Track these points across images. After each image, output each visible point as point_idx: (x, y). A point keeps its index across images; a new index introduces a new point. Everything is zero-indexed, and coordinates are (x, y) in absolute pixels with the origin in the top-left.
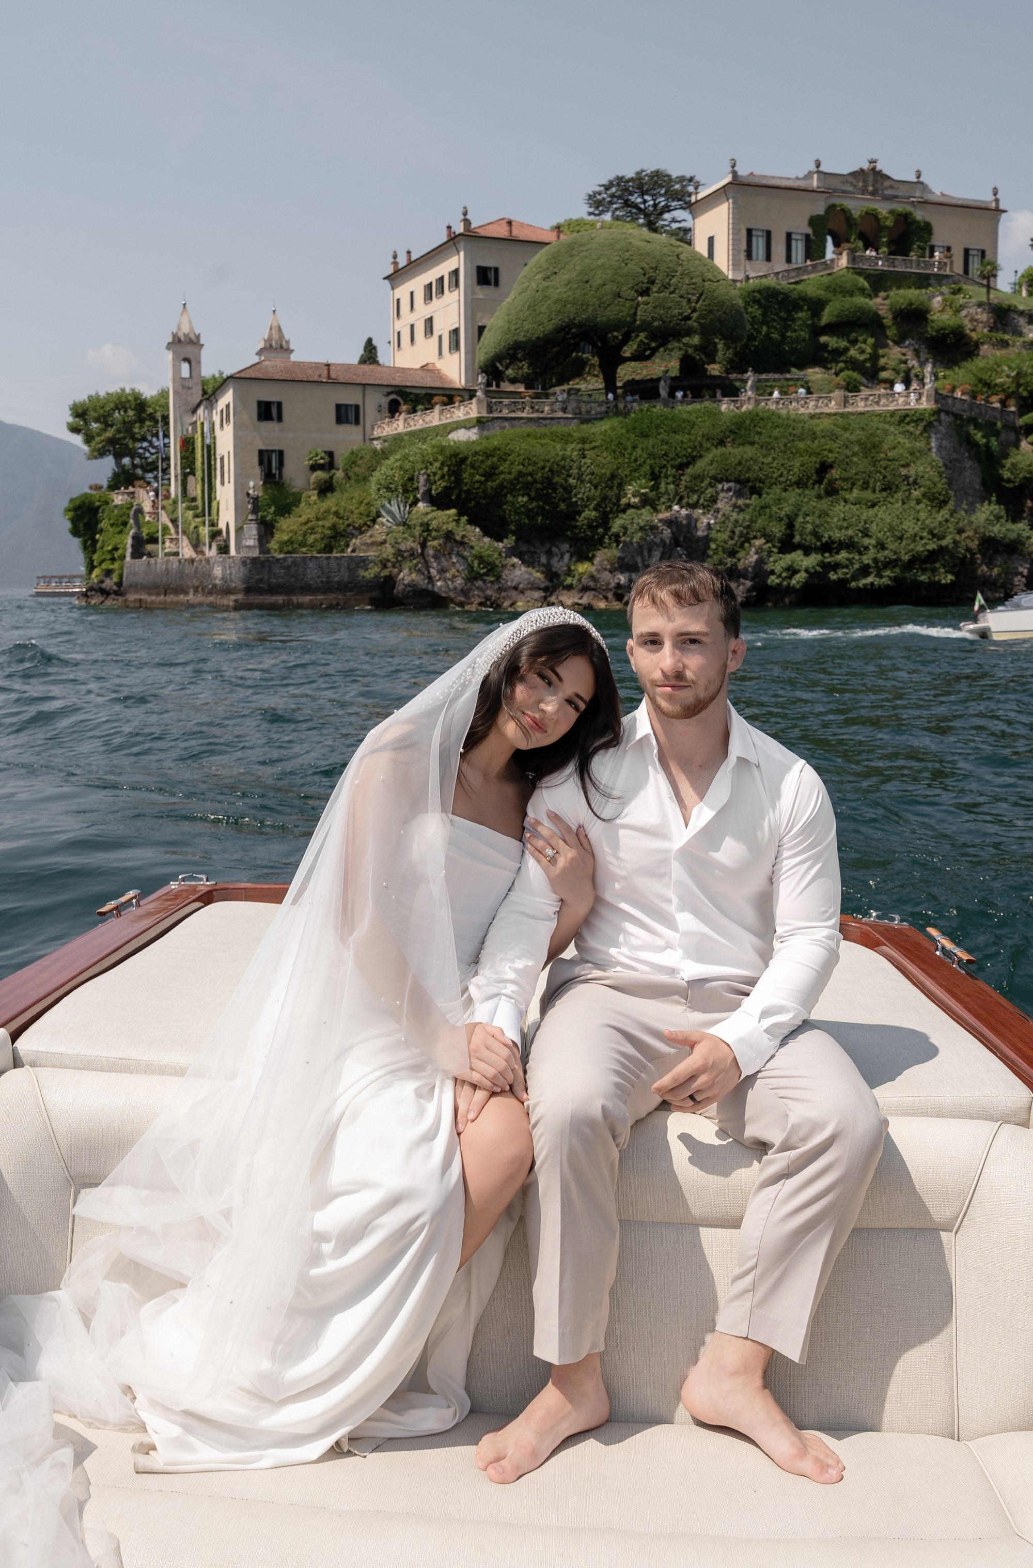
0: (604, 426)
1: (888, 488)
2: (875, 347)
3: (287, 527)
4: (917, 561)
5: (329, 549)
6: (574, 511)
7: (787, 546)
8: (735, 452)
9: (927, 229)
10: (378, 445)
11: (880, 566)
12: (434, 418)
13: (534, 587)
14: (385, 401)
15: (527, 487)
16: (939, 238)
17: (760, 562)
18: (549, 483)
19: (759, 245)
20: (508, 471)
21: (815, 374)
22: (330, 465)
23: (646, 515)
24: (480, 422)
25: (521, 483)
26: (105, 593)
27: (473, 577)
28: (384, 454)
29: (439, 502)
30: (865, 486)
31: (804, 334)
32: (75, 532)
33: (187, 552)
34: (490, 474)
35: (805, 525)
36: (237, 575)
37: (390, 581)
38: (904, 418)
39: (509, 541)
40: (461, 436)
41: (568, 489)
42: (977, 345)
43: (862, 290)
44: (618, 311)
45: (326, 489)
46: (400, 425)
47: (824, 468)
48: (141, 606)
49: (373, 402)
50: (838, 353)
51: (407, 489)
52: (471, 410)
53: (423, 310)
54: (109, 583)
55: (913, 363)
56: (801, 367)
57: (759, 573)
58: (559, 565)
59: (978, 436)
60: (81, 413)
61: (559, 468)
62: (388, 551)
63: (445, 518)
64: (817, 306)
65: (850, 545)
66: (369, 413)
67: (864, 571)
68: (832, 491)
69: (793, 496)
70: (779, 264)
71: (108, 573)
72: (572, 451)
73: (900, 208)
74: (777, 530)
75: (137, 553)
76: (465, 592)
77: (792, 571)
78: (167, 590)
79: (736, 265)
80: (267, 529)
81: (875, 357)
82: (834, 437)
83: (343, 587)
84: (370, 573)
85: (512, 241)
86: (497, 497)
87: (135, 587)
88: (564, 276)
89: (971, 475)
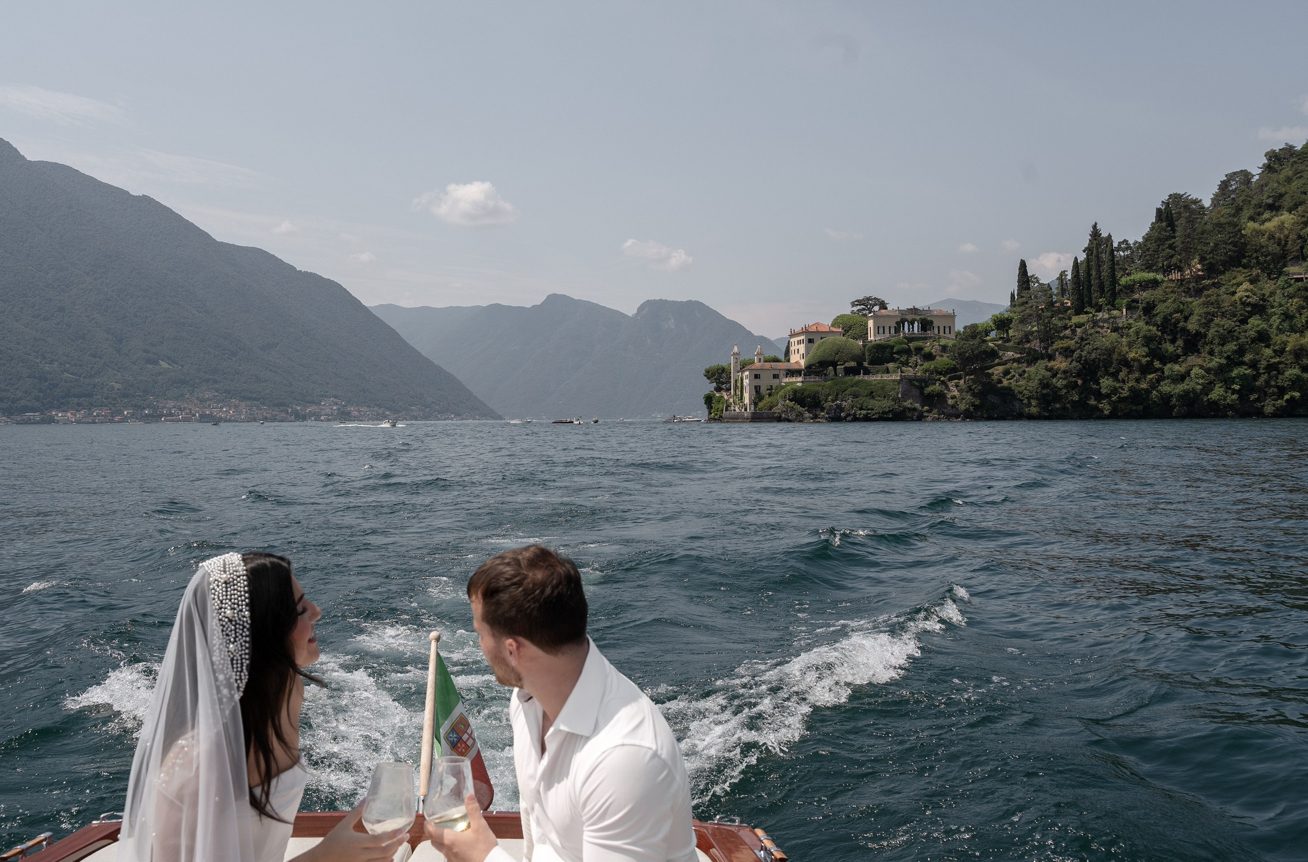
0: (829, 383)
1: (885, 397)
2: (907, 358)
3: (761, 404)
4: (884, 413)
5: (770, 410)
6: (820, 402)
7: (861, 409)
8: (855, 389)
9: (932, 322)
10: (783, 384)
11: (876, 413)
12: (794, 379)
13: (810, 417)
14: (785, 373)
15: (810, 397)
16: (935, 324)
17: (855, 412)
18: (814, 396)
19: (881, 330)
20: (806, 393)
21: (891, 365)
22: (771, 389)
23: (831, 404)
24: (802, 382)
25: (809, 396)
26: (715, 419)
27: (797, 416)
28: (783, 387)
29: (791, 400)
30: (879, 396)
31: (888, 355)
32: (705, 403)
33: (737, 410)
34: (802, 394)
35: (865, 404)
36: (750, 415)
37: (781, 416)
38: (894, 381)
39: (806, 408)
40: (799, 384)
41: (819, 397)
42: (935, 356)
43: (905, 343)
44: (831, 358)
45: (770, 395)
46: (787, 380)
47: (872, 392)
48: (728, 422)
49: (782, 374)
50: (898, 359)
51: (784, 398)
52: (800, 379)
53: (797, 347)
54: (716, 417)
55: (919, 361)
56: (888, 363)
57: (855, 414)
58: (817, 413)
59: (916, 384)
60: (708, 372)
61: (817, 392)
62: (780, 411)
63: (791, 404)
64: (892, 347)
65: (872, 409)
66: (781, 376)
67: (873, 415)
68: (873, 398)
69: (864, 398)
70: (887, 335)
71: (716, 414)
72: (820, 389)
73: (922, 317)
74: (858, 406)
75: (727, 410)
76: (796, 419)
77: (860, 414)
78: (734, 419)
79: (875, 335)
80: (756, 404)
81: (907, 360)
82: (876, 385)
83: (771, 418)
84: (776, 415)
85: (818, 332)
86: (804, 399)
87: (726, 418)
88: (820, 350)
89: (915, 392)
